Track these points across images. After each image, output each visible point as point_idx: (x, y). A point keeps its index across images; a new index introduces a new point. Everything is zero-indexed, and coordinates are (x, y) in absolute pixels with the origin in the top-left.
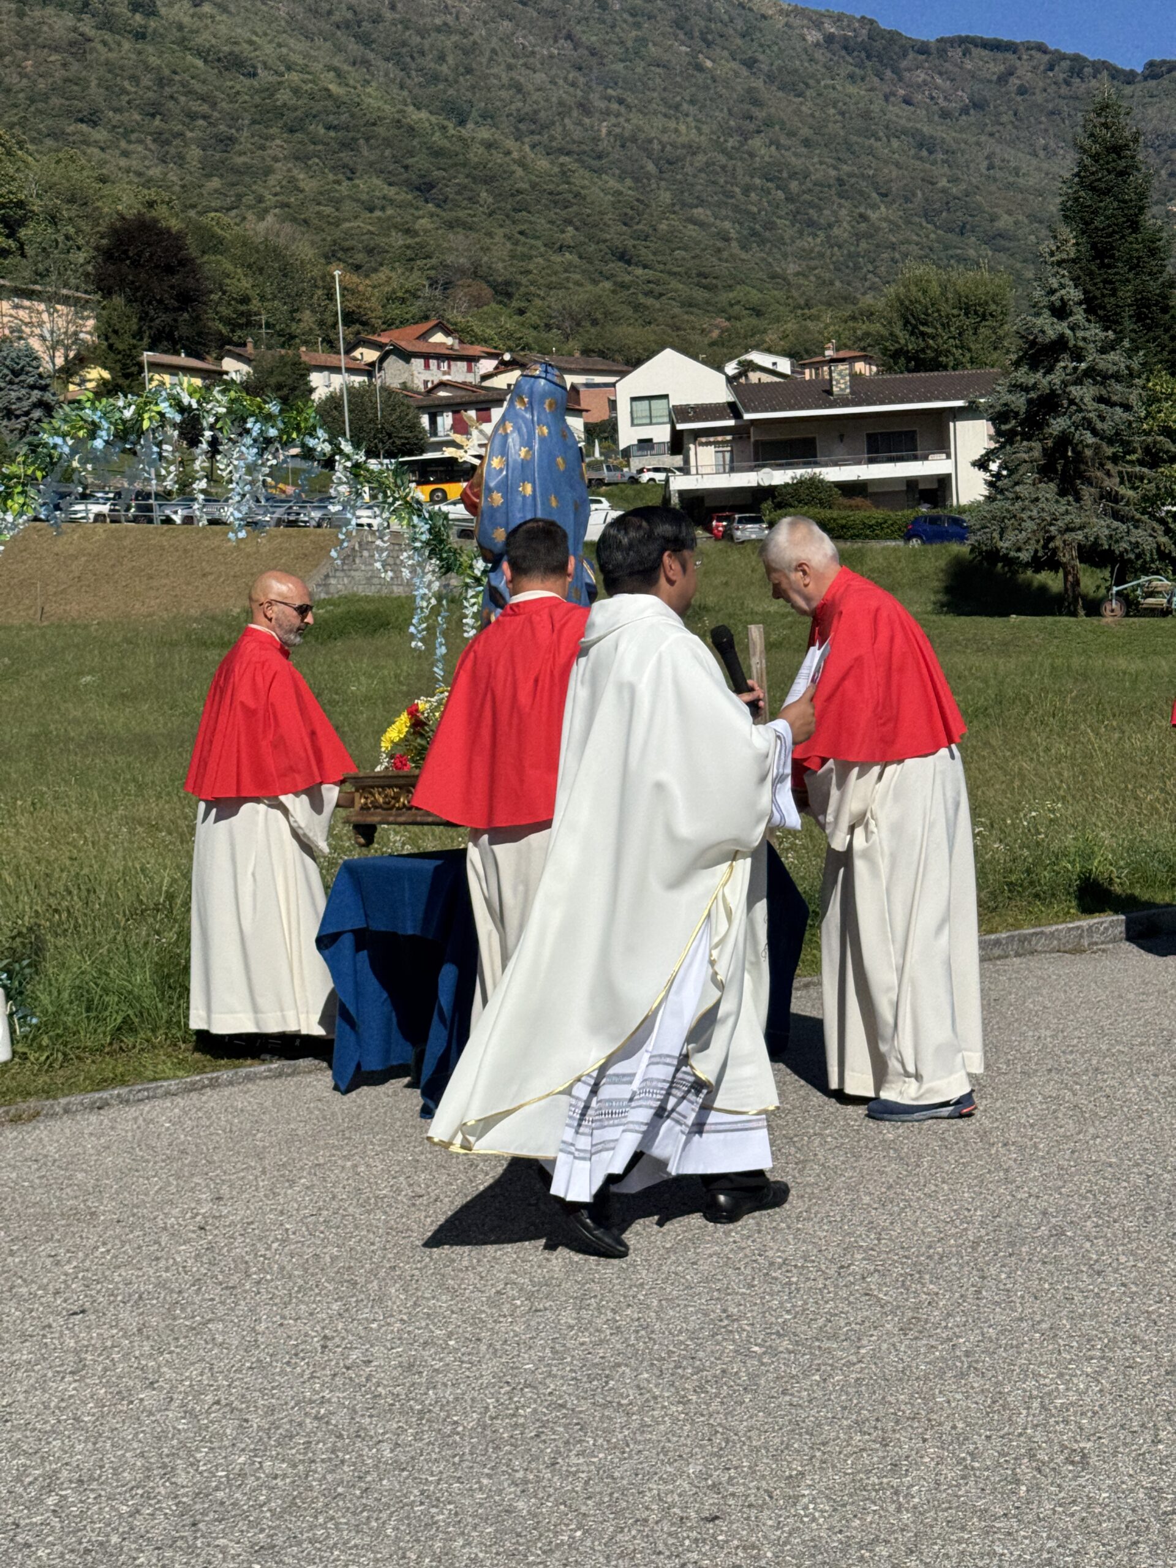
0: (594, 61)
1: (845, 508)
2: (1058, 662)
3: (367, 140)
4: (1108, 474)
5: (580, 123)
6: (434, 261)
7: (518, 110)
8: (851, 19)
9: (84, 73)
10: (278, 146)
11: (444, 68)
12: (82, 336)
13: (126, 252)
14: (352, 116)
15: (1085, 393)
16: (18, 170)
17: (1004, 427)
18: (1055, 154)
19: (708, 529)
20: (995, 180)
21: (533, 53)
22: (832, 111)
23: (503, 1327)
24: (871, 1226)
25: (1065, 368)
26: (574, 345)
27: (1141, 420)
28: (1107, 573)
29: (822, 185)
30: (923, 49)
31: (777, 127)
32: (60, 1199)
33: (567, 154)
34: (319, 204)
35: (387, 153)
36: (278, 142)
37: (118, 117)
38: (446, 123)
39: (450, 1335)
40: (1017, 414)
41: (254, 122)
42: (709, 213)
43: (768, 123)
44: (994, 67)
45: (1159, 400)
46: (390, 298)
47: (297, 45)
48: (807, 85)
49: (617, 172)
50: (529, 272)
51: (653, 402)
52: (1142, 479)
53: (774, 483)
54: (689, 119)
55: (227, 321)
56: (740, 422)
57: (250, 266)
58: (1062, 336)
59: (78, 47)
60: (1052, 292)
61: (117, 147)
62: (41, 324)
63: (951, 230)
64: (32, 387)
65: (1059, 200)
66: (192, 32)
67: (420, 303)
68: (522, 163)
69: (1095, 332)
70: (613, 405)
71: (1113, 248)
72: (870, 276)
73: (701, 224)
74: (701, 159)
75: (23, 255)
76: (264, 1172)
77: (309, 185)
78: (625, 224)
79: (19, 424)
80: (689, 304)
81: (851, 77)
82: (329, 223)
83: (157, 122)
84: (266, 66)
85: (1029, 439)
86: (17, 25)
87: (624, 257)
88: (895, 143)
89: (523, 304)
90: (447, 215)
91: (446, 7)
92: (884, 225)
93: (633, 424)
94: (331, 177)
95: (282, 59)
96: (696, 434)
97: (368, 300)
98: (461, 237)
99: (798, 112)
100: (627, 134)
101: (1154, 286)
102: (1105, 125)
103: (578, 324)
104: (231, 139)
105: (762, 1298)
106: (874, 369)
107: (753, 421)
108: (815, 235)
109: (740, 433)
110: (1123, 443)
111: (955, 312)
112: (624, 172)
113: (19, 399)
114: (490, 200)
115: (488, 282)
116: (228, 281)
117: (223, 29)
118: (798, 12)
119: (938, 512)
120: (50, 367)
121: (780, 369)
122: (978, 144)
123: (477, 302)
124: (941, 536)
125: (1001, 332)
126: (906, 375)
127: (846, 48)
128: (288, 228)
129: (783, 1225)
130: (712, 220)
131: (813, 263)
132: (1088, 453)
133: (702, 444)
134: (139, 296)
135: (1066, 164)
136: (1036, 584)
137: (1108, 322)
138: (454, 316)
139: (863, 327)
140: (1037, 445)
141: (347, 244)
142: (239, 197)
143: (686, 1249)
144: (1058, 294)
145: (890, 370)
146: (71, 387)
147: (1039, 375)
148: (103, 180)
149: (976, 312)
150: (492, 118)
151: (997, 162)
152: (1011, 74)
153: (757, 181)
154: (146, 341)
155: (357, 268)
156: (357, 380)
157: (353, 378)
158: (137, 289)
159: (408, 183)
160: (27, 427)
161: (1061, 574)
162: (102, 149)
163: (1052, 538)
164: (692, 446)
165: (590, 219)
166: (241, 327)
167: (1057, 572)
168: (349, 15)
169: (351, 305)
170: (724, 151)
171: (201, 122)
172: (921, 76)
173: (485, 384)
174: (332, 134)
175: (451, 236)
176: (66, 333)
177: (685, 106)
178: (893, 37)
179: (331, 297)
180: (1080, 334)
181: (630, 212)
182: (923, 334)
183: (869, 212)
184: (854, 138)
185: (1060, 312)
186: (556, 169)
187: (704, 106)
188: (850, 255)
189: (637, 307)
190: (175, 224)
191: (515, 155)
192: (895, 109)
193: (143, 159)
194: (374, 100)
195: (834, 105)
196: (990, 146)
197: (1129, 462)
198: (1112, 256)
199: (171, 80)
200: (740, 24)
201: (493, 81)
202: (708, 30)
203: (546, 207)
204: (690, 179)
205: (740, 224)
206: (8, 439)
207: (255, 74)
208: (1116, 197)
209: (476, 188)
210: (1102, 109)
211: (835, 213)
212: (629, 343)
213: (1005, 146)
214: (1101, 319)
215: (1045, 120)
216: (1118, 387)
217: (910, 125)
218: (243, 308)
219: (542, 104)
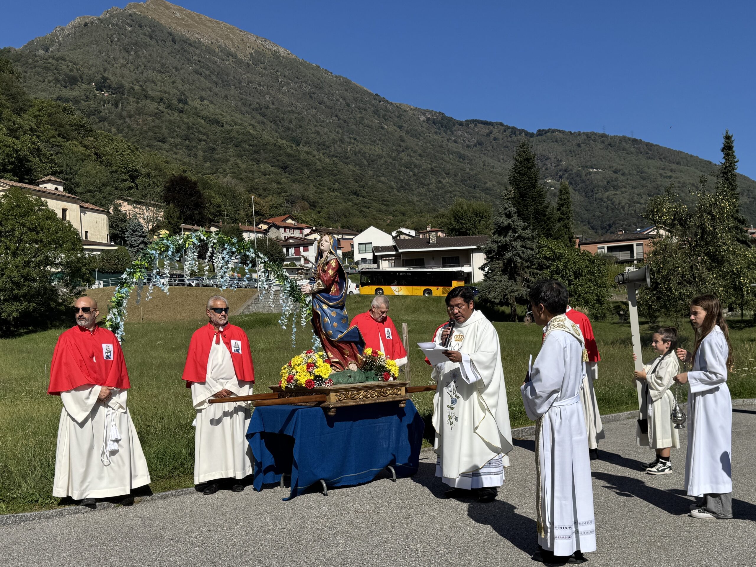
0: (345, 125)
2: (510, 338)
3: (264, 150)
4: (526, 272)
5: (340, 146)
6: (288, 194)
7: (318, 141)
8: (436, 112)
9: (161, 124)
10: (231, 151)
11: (292, 126)
12: (159, 218)
13: (175, 188)
14: (258, 141)
15: (517, 244)
16: (136, 158)
17: (489, 256)
18: (506, 161)
20: (486, 170)
21: (323, 121)
22: (429, 145)
25: (510, 235)
26: (339, 225)
27: (537, 254)
28: (526, 308)
29: (426, 170)
30: (461, 124)
31: (410, 150)
33: (336, 157)
34: (246, 172)
35: (271, 155)
36: (231, 150)
37: (173, 140)
38: (293, 145)
40: (494, 251)
41: (222, 143)
42: (386, 179)
43: (407, 148)
44: (485, 130)
45: (543, 247)
46: (272, 207)
47: (238, 117)
48: (420, 135)
49: (354, 164)
50: (321, 198)
51: (367, 245)
52: (537, 274)
54: (379, 146)
55: (212, 214)
56: (397, 253)
57: (221, 194)
58: (509, 224)
59: (158, 115)
60: (506, 209)
61: (173, 151)
62: (144, 214)
63: (471, 187)
64: (140, 236)
65: (509, 177)
66: (200, 110)
67: (283, 208)
68: (320, 160)
69: (521, 223)
70: (352, 246)
71: (527, 194)
72: (443, 202)
73: (383, 183)
74: (383, 160)
75: (137, 189)
76: (226, 521)
77: (243, 166)
78: (356, 182)
79: (135, 250)
80: (379, 211)
81: (436, 132)
82: (250, 179)
83: (187, 142)
84: (227, 123)
85: (498, 260)
86: (137, 106)
87: (356, 193)
88: (451, 156)
89: (320, 210)
90: (292, 178)
91: (292, 104)
92: (448, 185)
93: (359, 253)
94: (250, 163)
95: (233, 121)
96: (382, 257)
97: (264, 207)
98: (297, 185)
99: (417, 145)
100: (357, 150)
101: (541, 208)
102: (524, 152)
103: (340, 217)
104: (214, 149)
106: (444, 235)
107: (402, 252)
108: (423, 188)
109: (398, 256)
110: (532, 262)
111: (473, 215)
112: (356, 164)
113: (135, 241)
114: (308, 173)
115: (307, 201)
116: (212, 199)
117: (211, 109)
118: (417, 109)
120: (147, 229)
121: (411, 234)
122: (480, 157)
123: (303, 208)
125: (488, 223)
126: (456, 237)
127: (434, 123)
128: (235, 181)
130: (387, 181)
131: (423, 198)
132: (519, 265)
133: (384, 260)
134: (180, 204)
135: (510, 165)
136: (501, 311)
137: (525, 220)
138: (295, 213)
139: (440, 220)
140: (501, 262)
141: (256, 187)
142: (217, 169)
144: (508, 210)
145: (450, 235)
146: (155, 237)
147: (502, 237)
148: (167, 162)
149: (480, 216)
150: (309, 144)
151: (486, 164)
152: (491, 133)
153: (403, 168)
154: (182, 220)
155: (260, 195)
156: (260, 236)
157: (258, 235)
158: (179, 202)
159: (278, 166)
160: (138, 251)
161: (510, 307)
162: (167, 151)
163: (506, 295)
164: (380, 261)
165: (344, 180)
166: (217, 216)
167: (508, 306)
168: (257, 106)
169: (258, 209)
170: (391, 157)
171: (203, 143)
172: (460, 133)
173: (306, 238)
174: (251, 148)
175: (294, 185)
176: (153, 217)
177: (378, 141)
178: (450, 119)
179: (250, 205)
180: (516, 224)
181: (358, 178)
182: (461, 223)
183: (442, 180)
184: (437, 154)
185: (509, 216)
186: (332, 162)
187: (384, 141)
188: (436, 195)
189: (361, 212)
190: (194, 179)
191: (317, 157)
192: (451, 144)
193: (182, 155)
194: (266, 136)
195: (430, 142)
196: (484, 158)
197: (533, 268)
198: (526, 197)
199: (192, 127)
200: (397, 113)
201: (309, 131)
202: (386, 115)
203: (328, 176)
204: (379, 167)
205: (397, 183)
206: (131, 255)
207: (223, 126)
208: (528, 177)
209: (303, 168)
210: (523, 146)
211: (430, 180)
212: (358, 224)
213: (489, 158)
214: (523, 219)
215: (503, 149)
216: (529, 242)
217: (456, 150)
218: (219, 209)
219: (327, 139)
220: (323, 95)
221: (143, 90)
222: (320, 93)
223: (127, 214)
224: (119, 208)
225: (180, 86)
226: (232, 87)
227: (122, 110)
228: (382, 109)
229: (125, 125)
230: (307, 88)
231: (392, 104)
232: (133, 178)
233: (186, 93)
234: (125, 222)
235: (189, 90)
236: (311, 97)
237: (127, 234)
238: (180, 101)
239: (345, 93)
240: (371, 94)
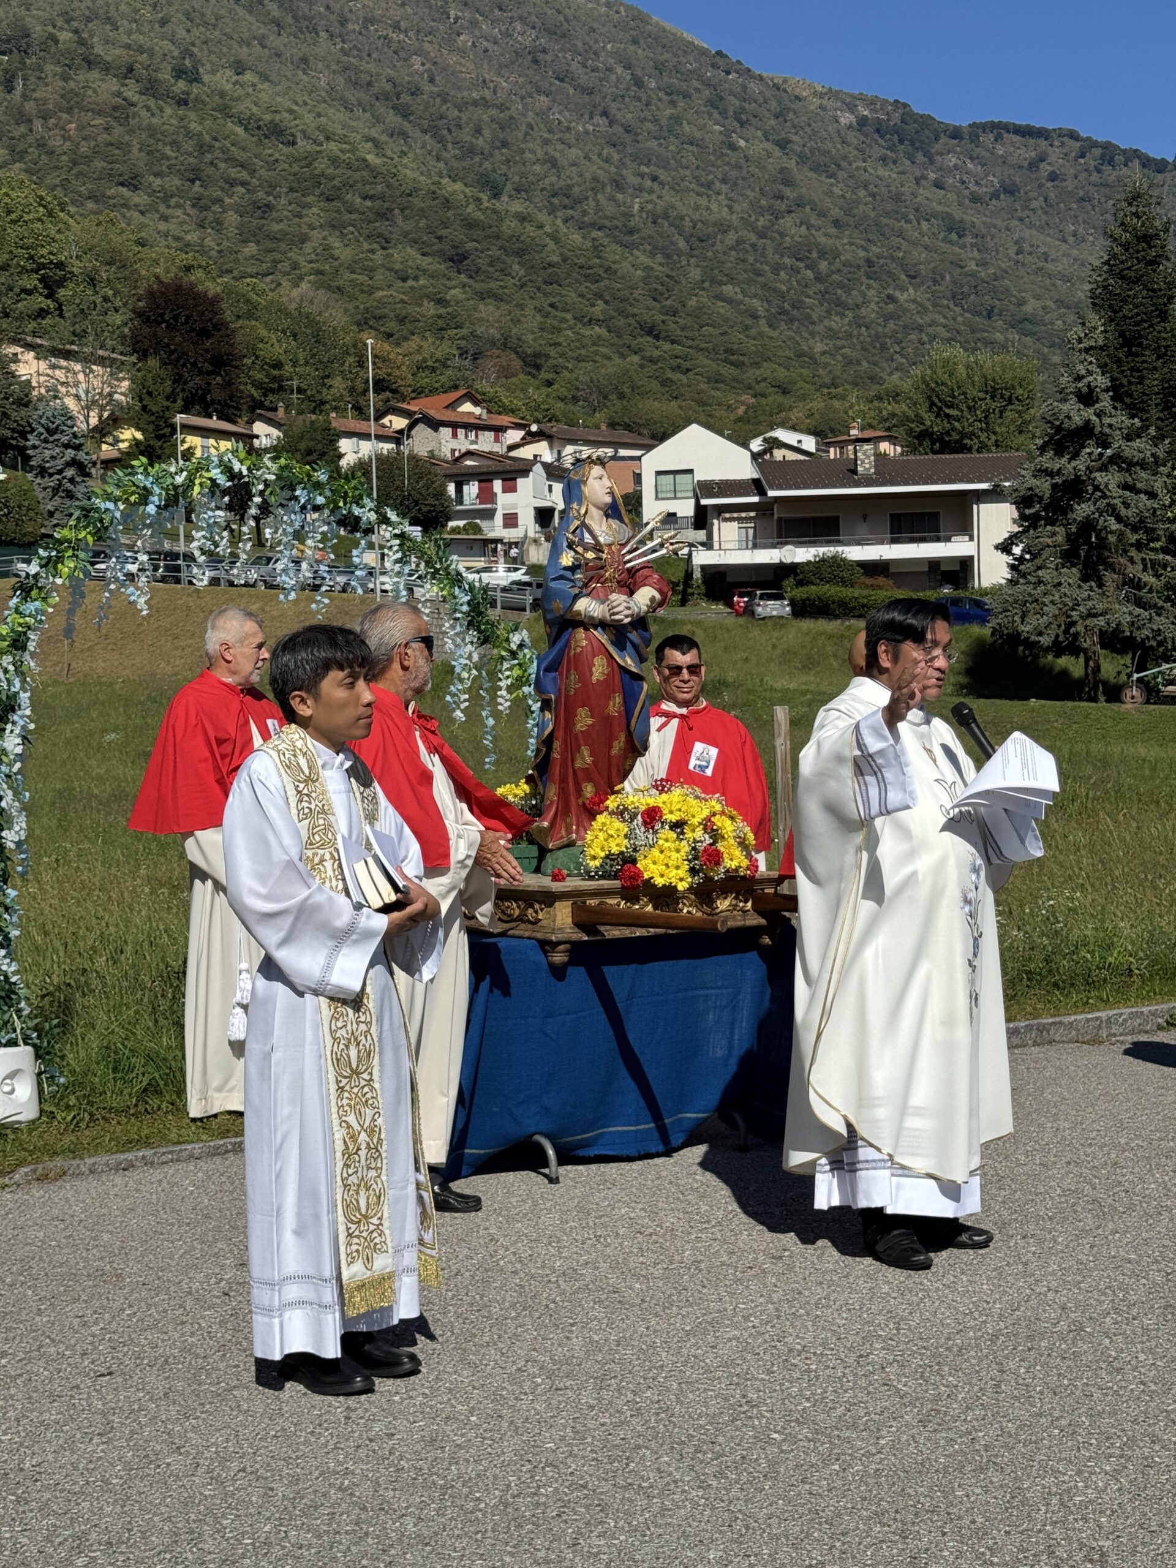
0: (628, 138)
1: (867, 587)
2: (1080, 747)
3: (402, 210)
4: (1132, 561)
5: (612, 199)
6: (464, 331)
7: (552, 185)
8: (885, 102)
9: (127, 138)
10: (315, 213)
11: (481, 142)
12: (116, 396)
13: (162, 315)
14: (389, 186)
15: (1110, 479)
16: (59, 231)
17: (1027, 512)
18: (1085, 241)
19: (730, 604)
20: (1023, 265)
21: (568, 129)
22: (862, 193)
23: (523, 1405)
24: (890, 1315)
25: (1090, 454)
26: (601, 418)
27: (1165, 508)
28: (1128, 661)
29: (851, 265)
30: (956, 134)
31: (808, 208)
32: (86, 1260)
33: (600, 229)
34: (353, 272)
35: (422, 223)
36: (315, 210)
37: (158, 181)
38: (481, 195)
39: (471, 1412)
40: (1041, 498)
41: (291, 190)
42: (738, 289)
43: (800, 203)
44: (1024, 152)
46: (421, 367)
47: (336, 118)
48: (838, 166)
49: (648, 248)
50: (560, 344)
51: (678, 477)
53: (797, 560)
54: (721, 198)
55: (258, 385)
56: (764, 499)
57: (283, 332)
58: (1088, 422)
59: (121, 111)
60: (1079, 378)
61: (157, 211)
62: (76, 384)
63: (979, 314)
64: (67, 446)
65: (1090, 287)
66: (233, 99)
67: (449, 372)
68: (555, 238)
69: (1121, 419)
70: (638, 478)
71: (1140, 337)
72: (897, 356)
73: (730, 301)
74: (731, 238)
75: (61, 316)
77: (344, 253)
78: (655, 300)
79: (52, 482)
80: (716, 380)
81: (883, 159)
82: (362, 291)
83: (197, 187)
84: (306, 136)
85: (1053, 524)
86: (63, 88)
87: (652, 331)
88: (925, 225)
89: (551, 376)
90: (478, 286)
91: (484, 81)
92: (913, 307)
93: (657, 498)
94: (366, 246)
95: (321, 129)
96: (720, 510)
97: (398, 368)
98: (491, 308)
99: (829, 194)
100: (659, 210)
102: (1136, 215)
103: (606, 397)
104: (268, 206)
105: (781, 1385)
106: (899, 449)
107: (776, 499)
108: (843, 315)
109: (764, 509)
110: (1149, 531)
111: (981, 395)
112: (655, 248)
113: (53, 457)
114: (522, 272)
115: (517, 353)
116: (260, 345)
117: (264, 97)
118: (832, 94)
119: (961, 593)
120: (84, 426)
121: (804, 447)
122: (1008, 229)
123: (506, 373)
124: (964, 618)
125: (1027, 417)
126: (931, 456)
127: (878, 131)
128: (322, 295)
129: (802, 1311)
130: (740, 296)
131: (840, 343)
132: (1112, 539)
133: (726, 520)
134: (174, 359)
135: (1096, 251)
137: (1134, 411)
138: (483, 386)
139: (888, 408)
140: (1061, 530)
141: (378, 312)
142: (275, 263)
143: (705, 1332)
144: (1085, 381)
145: (914, 450)
146: (104, 447)
147: (1064, 460)
148: (142, 243)
149: (1002, 396)
150: (526, 191)
151: (1026, 247)
152: (1042, 160)
153: (787, 261)
154: (179, 403)
155: (389, 336)
156: (387, 447)
157: (381, 445)
158: (172, 352)
159: (440, 253)
160: (60, 485)
161: (1082, 660)
162: (142, 213)
163: (1073, 624)
164: (715, 522)
165: (619, 294)
166: (272, 391)
167: (1077, 657)
168: (388, 87)
169: (382, 374)
170: (754, 229)
171: (241, 190)
172: (952, 160)
173: (513, 454)
174: (368, 203)
175: (482, 307)
176: (100, 394)
177: (718, 184)
178: (926, 121)
179: (361, 364)
180: (1107, 421)
181: (659, 287)
182: (948, 416)
183: (898, 294)
184: (885, 221)
185: (1087, 398)
186: (588, 244)
187: (736, 184)
188: (877, 336)
189: (665, 382)
190: (211, 289)
191: (548, 229)
192: (926, 194)
193: (181, 224)
194: (410, 172)
195: (866, 187)
196: (1020, 231)
197: (1153, 550)
198: (1140, 345)
199: (211, 147)
200: (774, 105)
201: (528, 155)
202: (743, 110)
203: (577, 281)
204: (720, 256)
205: (769, 302)
206: (40, 496)
207: (294, 143)
208: (1145, 286)
209: (508, 260)
210: (1133, 199)
211: (863, 294)
212: (656, 417)
213: (1034, 232)
214: (1127, 406)
215: (1074, 206)
216: (1143, 475)
217: (940, 208)
218: (276, 372)
219: (576, 179)
220: (569, 56)
221: (82, 42)
222: (562, 50)
223: (34, 384)
224: (13, 367)
225: (181, 33)
226: (322, 34)
227: (25, 97)
228: (731, 93)
229: (30, 139)
230: (526, 37)
231: (761, 78)
232: (51, 287)
233: (195, 50)
234: (26, 405)
235: (205, 43)
236: (536, 61)
237: (33, 440)
238: (180, 73)
239: (633, 48)
240: (704, 52)
